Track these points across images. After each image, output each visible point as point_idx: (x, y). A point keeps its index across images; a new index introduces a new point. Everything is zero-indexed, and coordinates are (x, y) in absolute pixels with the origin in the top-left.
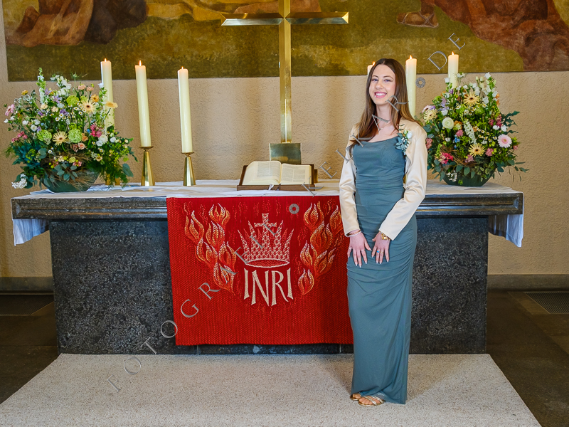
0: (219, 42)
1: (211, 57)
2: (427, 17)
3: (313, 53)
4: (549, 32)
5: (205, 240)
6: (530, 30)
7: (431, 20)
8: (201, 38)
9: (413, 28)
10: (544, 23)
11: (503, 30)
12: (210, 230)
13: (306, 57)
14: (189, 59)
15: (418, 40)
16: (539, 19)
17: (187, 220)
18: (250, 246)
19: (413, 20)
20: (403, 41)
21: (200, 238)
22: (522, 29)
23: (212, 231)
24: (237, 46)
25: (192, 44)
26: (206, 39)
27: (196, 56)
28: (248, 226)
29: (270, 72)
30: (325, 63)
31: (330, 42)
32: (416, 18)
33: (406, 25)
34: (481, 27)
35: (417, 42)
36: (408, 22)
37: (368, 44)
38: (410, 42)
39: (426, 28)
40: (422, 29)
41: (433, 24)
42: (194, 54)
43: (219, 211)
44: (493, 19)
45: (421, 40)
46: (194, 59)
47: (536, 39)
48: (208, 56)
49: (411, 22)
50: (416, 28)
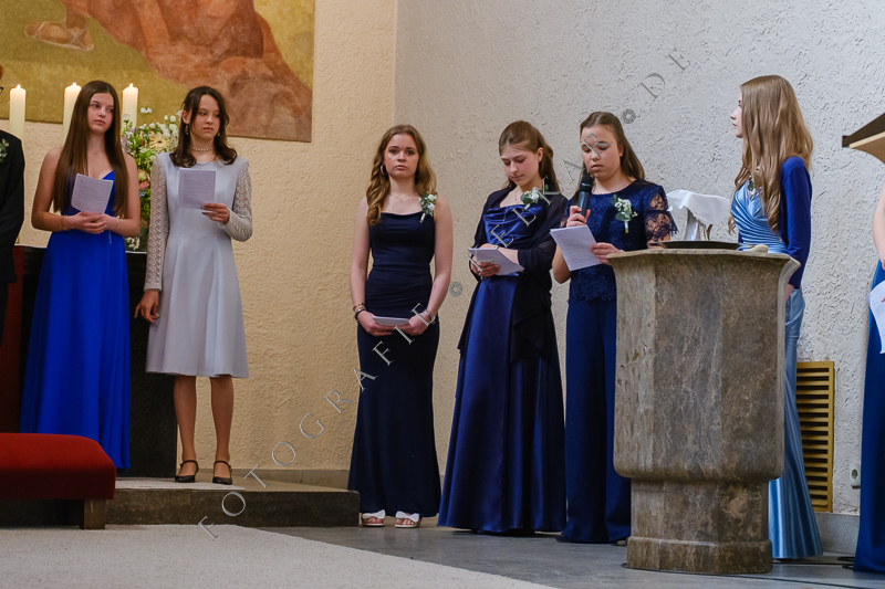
2: (75, 33)
4: (265, 78)
6: (237, 72)
7: (81, 38)
9: (51, 47)
10: (258, 63)
11: (196, 67)
15: (59, 67)
16: (251, 57)
19: (52, 34)
20: (35, 66)
22: (225, 69)
34: (161, 59)
36: (44, 37)
38: (45, 70)
41: (85, 44)
44: (180, 48)
47: (246, 87)
50: (57, 48)
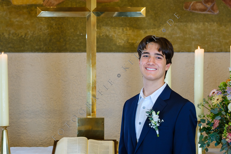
0: (33, 23)
1: (25, 36)
2: (209, 6)
3: (113, 33)
7: (212, 8)
8: (18, 19)
9: (197, 14)
13: (107, 36)
14: (7, 36)
15: (201, 24)
19: (197, 7)
20: (189, 25)
24: (48, 26)
25: (10, 24)
26: (22, 20)
27: (13, 34)
29: (76, 48)
30: (123, 42)
31: (128, 25)
32: (199, 6)
33: (191, 12)
35: (201, 26)
36: (193, 9)
37: (159, 27)
38: (194, 26)
39: (208, 14)
40: (205, 15)
41: (214, 11)
42: (11, 32)
45: (204, 24)
46: (11, 36)
48: (23, 34)
49: (196, 10)
50: (200, 14)
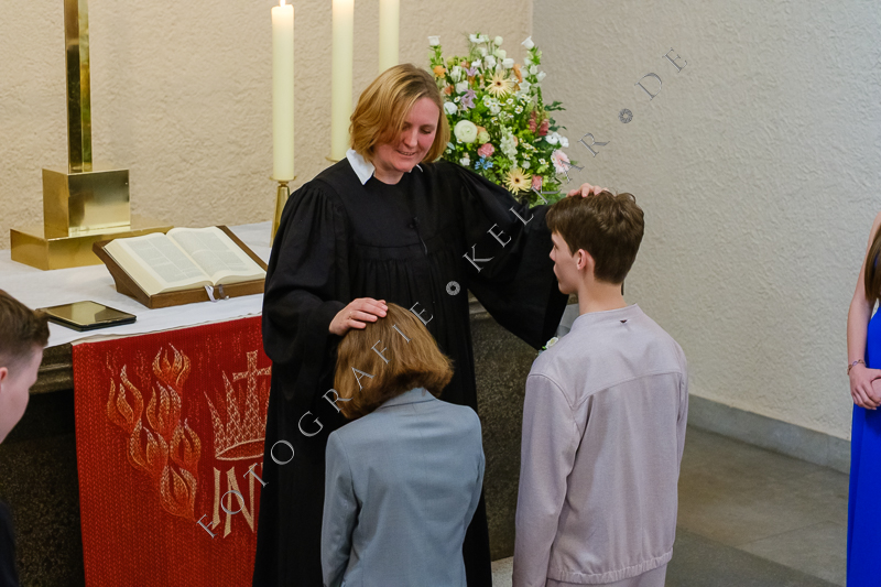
5: (145, 423)
12: (153, 400)
17: (113, 386)
18: (225, 420)
21: (136, 419)
23: (158, 401)
28: (222, 382)
43: (171, 359)
